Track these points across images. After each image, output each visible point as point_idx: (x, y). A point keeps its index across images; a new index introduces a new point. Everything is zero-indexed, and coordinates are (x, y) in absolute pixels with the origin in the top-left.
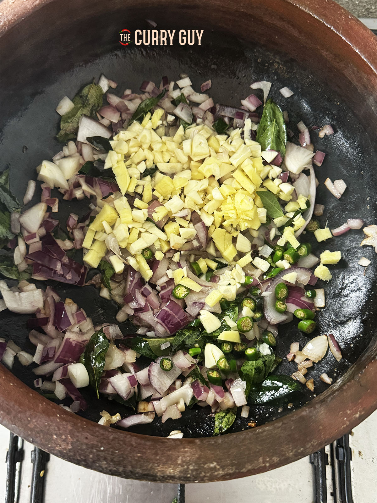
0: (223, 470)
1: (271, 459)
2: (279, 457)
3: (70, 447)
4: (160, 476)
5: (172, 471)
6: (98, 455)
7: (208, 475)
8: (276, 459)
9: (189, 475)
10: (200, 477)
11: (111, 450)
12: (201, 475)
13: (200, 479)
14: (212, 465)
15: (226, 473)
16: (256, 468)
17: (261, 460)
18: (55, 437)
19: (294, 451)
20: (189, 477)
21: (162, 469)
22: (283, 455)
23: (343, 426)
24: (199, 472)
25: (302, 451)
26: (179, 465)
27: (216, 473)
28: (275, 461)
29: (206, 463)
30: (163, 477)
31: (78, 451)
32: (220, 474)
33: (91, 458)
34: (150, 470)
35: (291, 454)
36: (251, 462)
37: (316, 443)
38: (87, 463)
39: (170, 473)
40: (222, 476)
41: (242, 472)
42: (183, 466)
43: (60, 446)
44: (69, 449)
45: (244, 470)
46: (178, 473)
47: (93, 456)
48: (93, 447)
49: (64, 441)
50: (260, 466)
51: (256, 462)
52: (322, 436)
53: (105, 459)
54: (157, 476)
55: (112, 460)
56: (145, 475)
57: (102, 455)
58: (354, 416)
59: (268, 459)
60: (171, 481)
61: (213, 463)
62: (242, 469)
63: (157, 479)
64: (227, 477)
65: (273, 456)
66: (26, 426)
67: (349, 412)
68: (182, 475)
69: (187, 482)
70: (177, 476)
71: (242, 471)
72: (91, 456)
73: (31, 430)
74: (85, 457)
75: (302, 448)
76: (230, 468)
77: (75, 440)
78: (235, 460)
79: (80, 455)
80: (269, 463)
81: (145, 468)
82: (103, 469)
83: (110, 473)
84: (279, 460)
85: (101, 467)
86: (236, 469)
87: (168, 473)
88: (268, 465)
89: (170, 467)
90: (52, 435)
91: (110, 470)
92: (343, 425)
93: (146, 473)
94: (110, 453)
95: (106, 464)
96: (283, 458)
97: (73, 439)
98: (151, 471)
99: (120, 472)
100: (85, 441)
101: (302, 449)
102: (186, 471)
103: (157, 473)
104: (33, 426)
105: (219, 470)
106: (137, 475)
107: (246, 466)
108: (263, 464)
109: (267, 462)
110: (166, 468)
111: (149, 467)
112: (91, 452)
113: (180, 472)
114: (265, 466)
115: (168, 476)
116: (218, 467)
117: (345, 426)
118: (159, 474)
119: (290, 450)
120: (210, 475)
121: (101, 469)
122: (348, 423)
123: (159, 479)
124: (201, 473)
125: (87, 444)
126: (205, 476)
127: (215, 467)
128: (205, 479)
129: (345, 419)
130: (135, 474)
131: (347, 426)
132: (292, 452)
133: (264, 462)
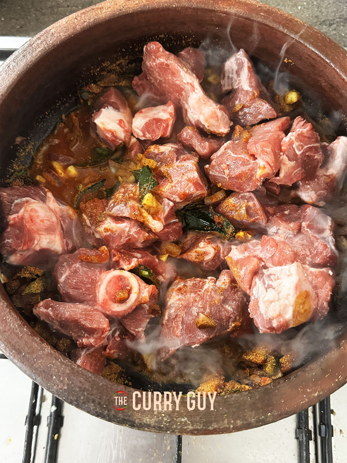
0: (192, 425)
1: (235, 422)
2: (242, 421)
3: (66, 388)
4: (138, 423)
5: (148, 420)
6: (88, 398)
7: (179, 427)
8: (239, 423)
9: (162, 426)
10: (172, 429)
11: (99, 395)
12: (173, 427)
13: (171, 430)
14: (183, 420)
15: (194, 428)
16: (221, 428)
17: (226, 421)
18: (54, 377)
19: (256, 418)
20: (163, 427)
21: (140, 417)
22: (246, 420)
23: (302, 403)
24: (171, 424)
25: (263, 419)
26: (155, 415)
27: (186, 427)
28: (239, 424)
29: (179, 417)
30: (140, 424)
31: (72, 392)
32: (188, 428)
33: (82, 400)
34: (130, 416)
35: (253, 420)
36: (217, 422)
37: (276, 414)
38: (78, 403)
39: (146, 421)
40: (191, 430)
41: (209, 430)
42: (158, 417)
43: (58, 386)
44: (65, 390)
45: (210, 428)
46: (153, 422)
47: (84, 398)
48: (84, 390)
49: (62, 381)
50: (224, 426)
51: (221, 422)
52: (282, 408)
53: (94, 402)
54: (135, 423)
55: (99, 404)
56: (125, 420)
57: (91, 398)
58: (313, 395)
59: (232, 422)
60: (146, 429)
61: (184, 418)
62: (209, 427)
63: (135, 425)
64: (196, 432)
65: (237, 420)
66: (32, 365)
67: (308, 390)
68: (156, 424)
69: (160, 432)
70: (152, 425)
71: (208, 428)
72: (82, 398)
73: (36, 369)
74: (77, 398)
75: (263, 415)
76: (199, 424)
77: (71, 382)
78: (203, 418)
79: (73, 396)
80: (233, 425)
81: (126, 414)
82: (91, 410)
83: (96, 414)
84: (242, 424)
85: (89, 408)
86: (203, 426)
87: (145, 421)
88: (232, 426)
89: (147, 416)
90: (52, 376)
91: (96, 412)
92: (302, 401)
93: (126, 418)
94: (98, 397)
95: (93, 406)
96: (245, 422)
97: (69, 382)
98: (131, 418)
99: (105, 415)
100: (79, 384)
101: (263, 417)
102: (160, 422)
103: (136, 419)
104: (37, 366)
105: (189, 424)
106: (118, 419)
107: (213, 425)
108: (228, 425)
109: (231, 424)
110: (143, 417)
111: (129, 414)
112: (83, 395)
113: (155, 422)
114: (229, 427)
115: (145, 424)
116: (188, 422)
117: (304, 402)
118: (136, 421)
119: (253, 416)
120: (181, 428)
121: (89, 410)
122: (307, 400)
123: (137, 425)
124: (173, 425)
125: (80, 388)
126: (176, 429)
127: (186, 422)
128: (176, 431)
129: (305, 396)
130: (117, 418)
131: (306, 403)
132: (254, 418)
133: (228, 424)
